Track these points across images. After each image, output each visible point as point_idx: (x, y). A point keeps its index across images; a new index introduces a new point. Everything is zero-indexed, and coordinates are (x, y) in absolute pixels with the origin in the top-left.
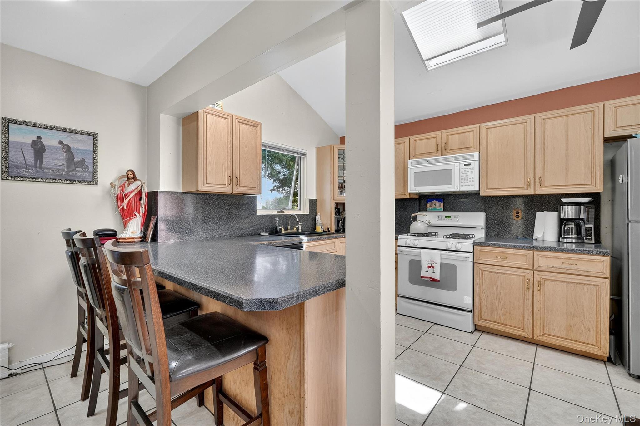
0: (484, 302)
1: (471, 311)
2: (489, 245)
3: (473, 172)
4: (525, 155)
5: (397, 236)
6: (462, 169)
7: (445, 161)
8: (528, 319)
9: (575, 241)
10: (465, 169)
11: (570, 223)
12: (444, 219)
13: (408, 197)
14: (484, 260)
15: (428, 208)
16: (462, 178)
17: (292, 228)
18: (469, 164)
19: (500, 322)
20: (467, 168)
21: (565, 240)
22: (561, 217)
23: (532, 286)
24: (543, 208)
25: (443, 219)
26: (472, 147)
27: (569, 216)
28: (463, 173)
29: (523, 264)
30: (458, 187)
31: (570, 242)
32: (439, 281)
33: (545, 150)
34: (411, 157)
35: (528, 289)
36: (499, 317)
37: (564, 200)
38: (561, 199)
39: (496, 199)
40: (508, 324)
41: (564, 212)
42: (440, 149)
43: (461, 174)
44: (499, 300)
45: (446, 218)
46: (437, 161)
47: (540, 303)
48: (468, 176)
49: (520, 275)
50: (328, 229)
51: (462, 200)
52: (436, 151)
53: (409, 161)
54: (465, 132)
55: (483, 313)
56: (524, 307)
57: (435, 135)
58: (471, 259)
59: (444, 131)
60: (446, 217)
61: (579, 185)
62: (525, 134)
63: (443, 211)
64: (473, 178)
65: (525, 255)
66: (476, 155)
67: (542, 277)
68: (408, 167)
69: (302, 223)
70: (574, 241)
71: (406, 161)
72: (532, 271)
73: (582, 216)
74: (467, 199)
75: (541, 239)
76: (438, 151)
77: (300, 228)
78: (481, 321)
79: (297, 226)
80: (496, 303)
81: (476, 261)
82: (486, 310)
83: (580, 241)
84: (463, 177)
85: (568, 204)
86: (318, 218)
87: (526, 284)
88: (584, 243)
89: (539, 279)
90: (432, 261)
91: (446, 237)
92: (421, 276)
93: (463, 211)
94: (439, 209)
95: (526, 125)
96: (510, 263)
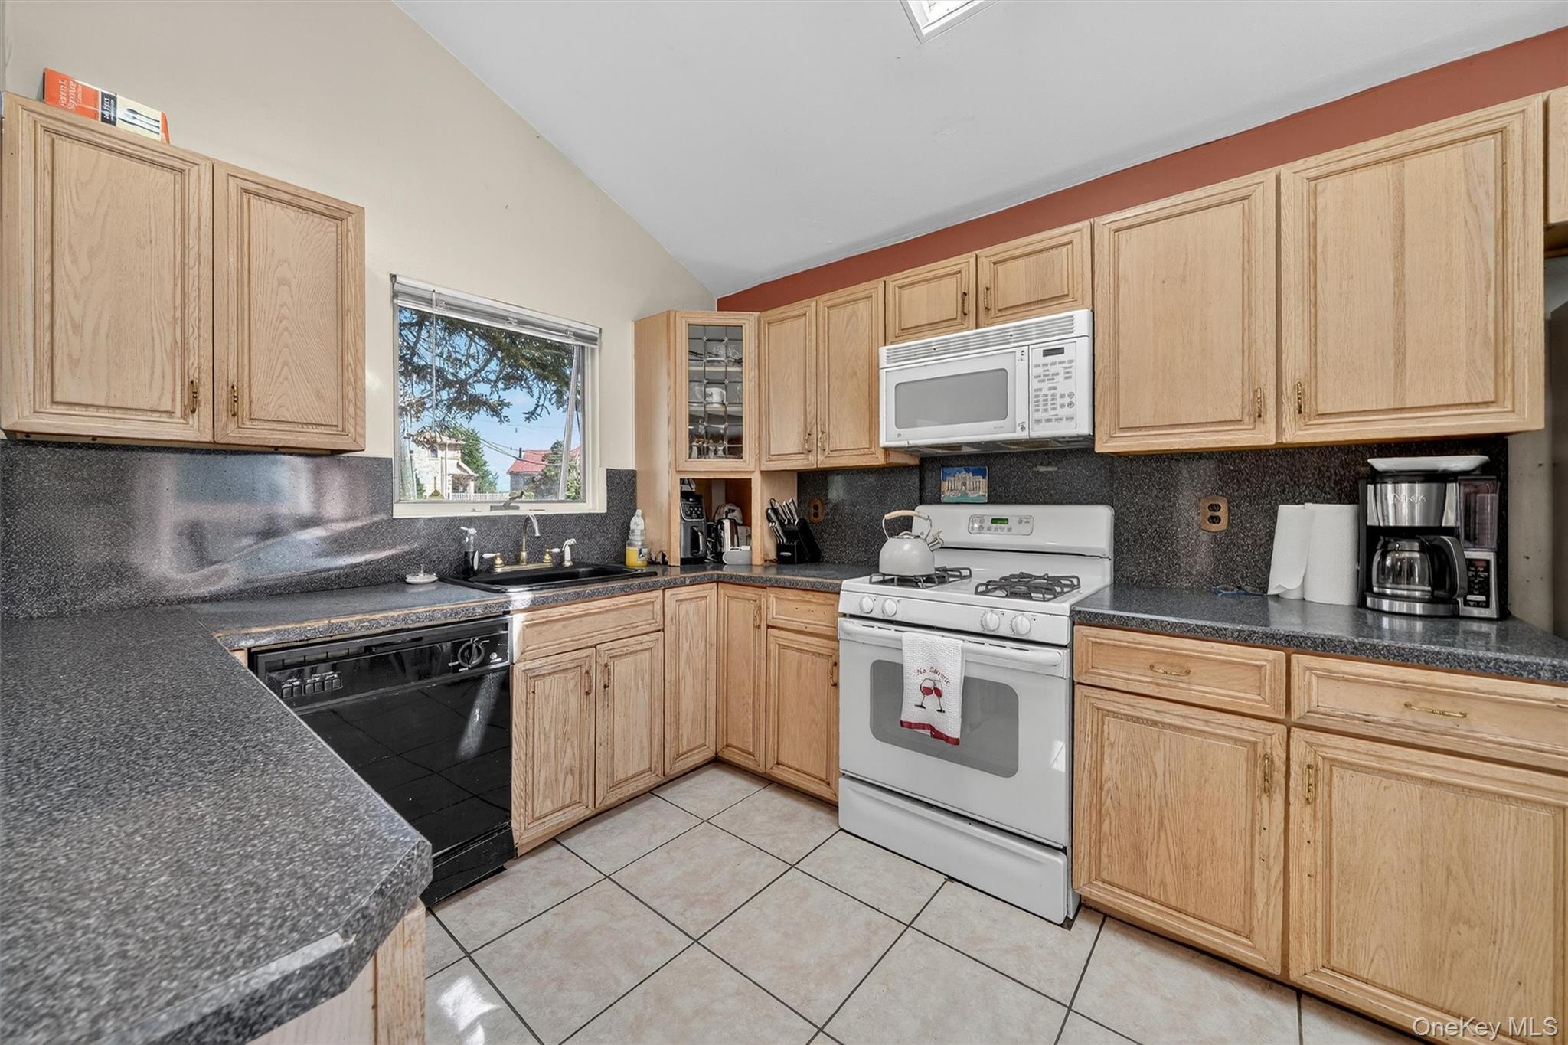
0: (1107, 822)
1: (1065, 848)
2: (1122, 625)
3: (1073, 375)
4: (1247, 309)
5: (838, 582)
6: (1037, 366)
7: (982, 343)
8: (1267, 904)
9: (1423, 607)
10: (1046, 365)
11: (1405, 544)
12: (989, 529)
13: (879, 460)
14: (1109, 673)
15: (946, 495)
16: (1037, 396)
17: (536, 555)
18: (1060, 351)
19: (1162, 899)
20: (1054, 364)
21: (1386, 605)
22: (1368, 524)
23: (1283, 781)
24: (1300, 494)
25: (985, 528)
26: (1068, 295)
27: (1399, 519)
28: (1039, 381)
29: (1247, 698)
30: (1026, 425)
31: (1405, 611)
32: (956, 742)
33: (1315, 288)
34: (890, 338)
35: (1267, 791)
36: (1162, 882)
37: (1380, 463)
38: (1372, 461)
39: (1145, 465)
40: (1191, 909)
41: (1379, 504)
42: (971, 307)
43: (1035, 384)
44: (1162, 818)
45: (994, 525)
46: (961, 347)
47: (1315, 850)
48: (1055, 388)
49: (1236, 740)
50: (664, 556)
51: (1042, 469)
52: (959, 315)
53: (883, 351)
54: (1046, 249)
55: (1105, 860)
56: (1252, 859)
57: (955, 267)
58: (1064, 670)
59: (982, 252)
60: (995, 521)
61: (1448, 406)
62: (1246, 240)
63: (988, 503)
64: (1071, 395)
65: (1256, 666)
66: (1081, 318)
67: (1321, 752)
68: (878, 368)
69: (572, 541)
70: (1418, 609)
71: (874, 350)
72: (1283, 728)
73: (1450, 519)
74: (1056, 465)
75: (1296, 595)
76: (965, 314)
77: (568, 556)
78: (1095, 885)
79: (556, 550)
80: (1151, 831)
81: (1080, 673)
82: (1115, 851)
83: (1441, 609)
84: (1038, 393)
85: (1398, 477)
86: (637, 523)
87: (1259, 775)
88: (1456, 615)
89: (1310, 760)
90: (936, 672)
91: (987, 588)
92: (901, 722)
93: (1046, 503)
94: (976, 495)
95: (1246, 207)
96: (1202, 690)
